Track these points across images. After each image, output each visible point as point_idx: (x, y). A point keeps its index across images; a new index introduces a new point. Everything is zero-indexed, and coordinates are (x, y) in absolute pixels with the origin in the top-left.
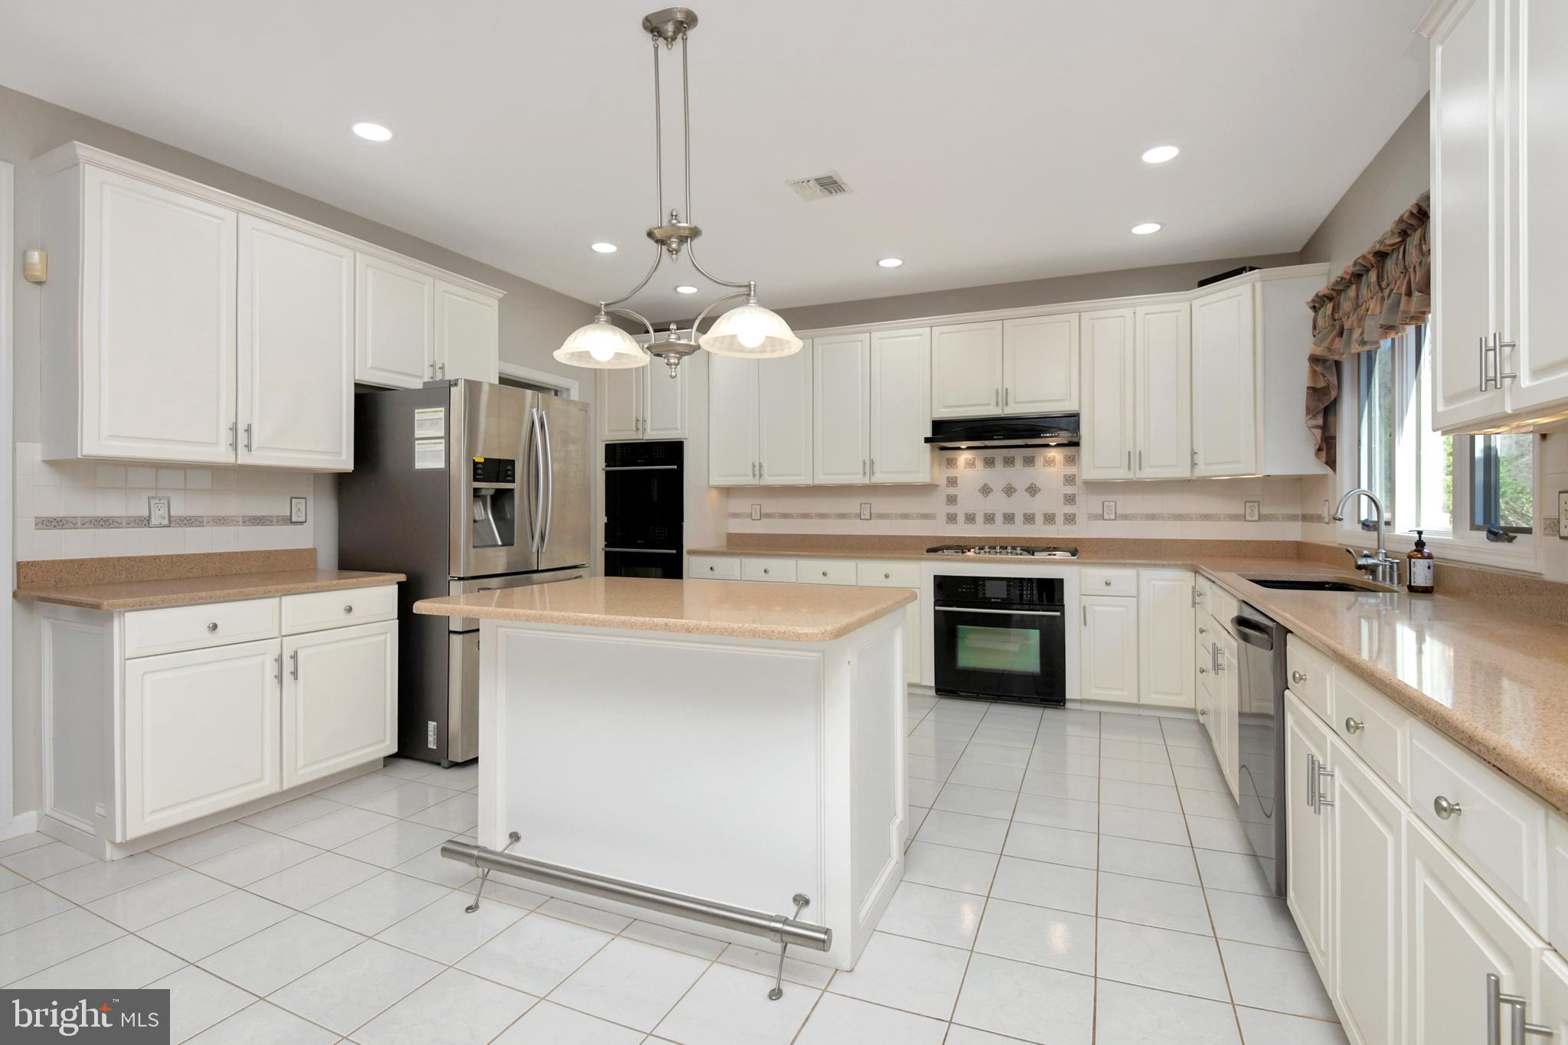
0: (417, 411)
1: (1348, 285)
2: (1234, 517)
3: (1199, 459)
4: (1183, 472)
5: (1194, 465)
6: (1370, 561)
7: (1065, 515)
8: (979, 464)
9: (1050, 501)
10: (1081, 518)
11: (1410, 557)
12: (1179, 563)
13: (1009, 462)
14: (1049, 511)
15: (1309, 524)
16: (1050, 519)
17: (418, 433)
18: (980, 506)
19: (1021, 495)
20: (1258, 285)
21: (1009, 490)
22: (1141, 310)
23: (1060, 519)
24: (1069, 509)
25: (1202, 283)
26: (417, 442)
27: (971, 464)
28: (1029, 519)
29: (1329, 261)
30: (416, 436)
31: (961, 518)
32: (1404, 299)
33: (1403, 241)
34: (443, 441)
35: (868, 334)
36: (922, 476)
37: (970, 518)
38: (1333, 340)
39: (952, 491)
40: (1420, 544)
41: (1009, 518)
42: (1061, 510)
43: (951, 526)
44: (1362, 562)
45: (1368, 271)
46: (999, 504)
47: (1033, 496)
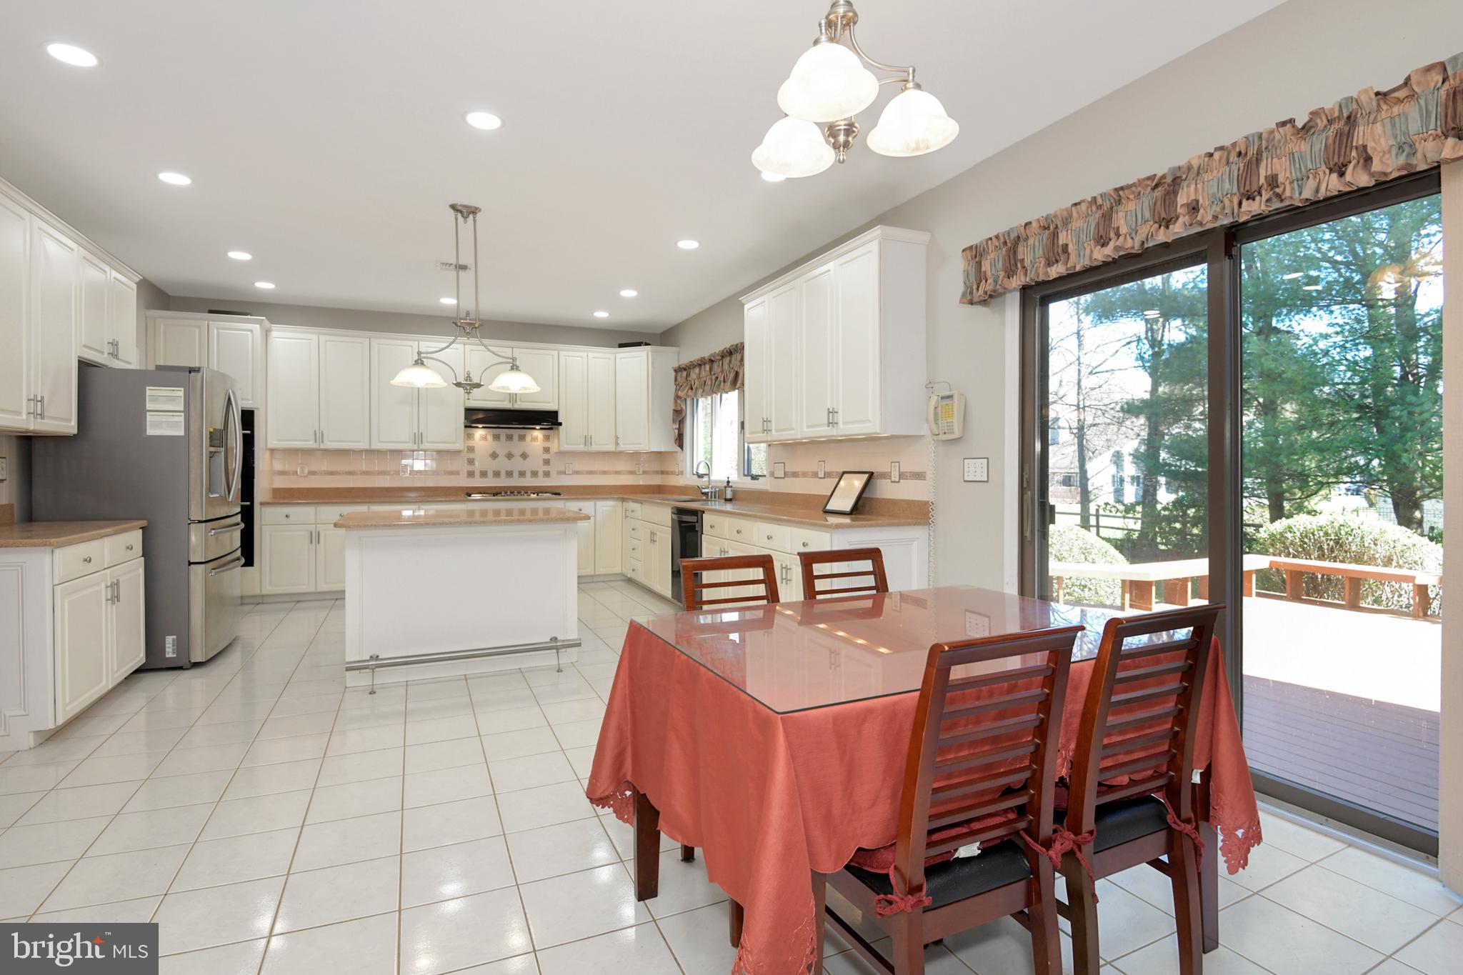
0: (148, 388)
1: (695, 367)
2: (631, 473)
3: (620, 442)
4: (611, 448)
5: (617, 444)
6: (707, 490)
7: (544, 472)
8: (490, 438)
9: (536, 462)
10: (553, 474)
11: (725, 487)
12: (616, 496)
13: (510, 438)
14: (534, 469)
15: (663, 476)
16: (535, 474)
17: (149, 406)
18: (491, 465)
19: (517, 459)
20: (650, 353)
21: (510, 456)
22: (591, 355)
23: (541, 474)
24: (546, 468)
25: (621, 346)
26: (148, 413)
27: (484, 438)
28: (522, 474)
29: (678, 346)
30: (147, 408)
31: (477, 474)
32: (722, 383)
33: (722, 359)
34: (183, 414)
35: (417, 342)
36: (459, 446)
37: (484, 474)
38: (687, 391)
39: (471, 456)
40: (728, 482)
41: (509, 474)
42: (542, 469)
43: (470, 480)
44: (704, 491)
45: (705, 364)
46: (502, 464)
47: (524, 460)
